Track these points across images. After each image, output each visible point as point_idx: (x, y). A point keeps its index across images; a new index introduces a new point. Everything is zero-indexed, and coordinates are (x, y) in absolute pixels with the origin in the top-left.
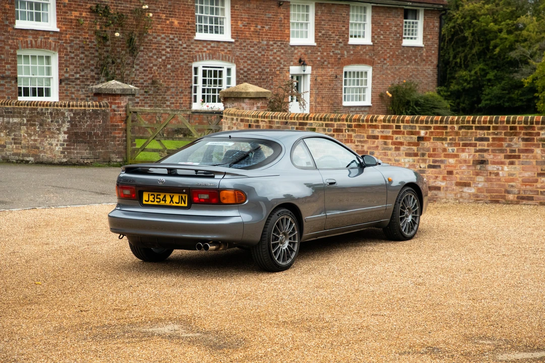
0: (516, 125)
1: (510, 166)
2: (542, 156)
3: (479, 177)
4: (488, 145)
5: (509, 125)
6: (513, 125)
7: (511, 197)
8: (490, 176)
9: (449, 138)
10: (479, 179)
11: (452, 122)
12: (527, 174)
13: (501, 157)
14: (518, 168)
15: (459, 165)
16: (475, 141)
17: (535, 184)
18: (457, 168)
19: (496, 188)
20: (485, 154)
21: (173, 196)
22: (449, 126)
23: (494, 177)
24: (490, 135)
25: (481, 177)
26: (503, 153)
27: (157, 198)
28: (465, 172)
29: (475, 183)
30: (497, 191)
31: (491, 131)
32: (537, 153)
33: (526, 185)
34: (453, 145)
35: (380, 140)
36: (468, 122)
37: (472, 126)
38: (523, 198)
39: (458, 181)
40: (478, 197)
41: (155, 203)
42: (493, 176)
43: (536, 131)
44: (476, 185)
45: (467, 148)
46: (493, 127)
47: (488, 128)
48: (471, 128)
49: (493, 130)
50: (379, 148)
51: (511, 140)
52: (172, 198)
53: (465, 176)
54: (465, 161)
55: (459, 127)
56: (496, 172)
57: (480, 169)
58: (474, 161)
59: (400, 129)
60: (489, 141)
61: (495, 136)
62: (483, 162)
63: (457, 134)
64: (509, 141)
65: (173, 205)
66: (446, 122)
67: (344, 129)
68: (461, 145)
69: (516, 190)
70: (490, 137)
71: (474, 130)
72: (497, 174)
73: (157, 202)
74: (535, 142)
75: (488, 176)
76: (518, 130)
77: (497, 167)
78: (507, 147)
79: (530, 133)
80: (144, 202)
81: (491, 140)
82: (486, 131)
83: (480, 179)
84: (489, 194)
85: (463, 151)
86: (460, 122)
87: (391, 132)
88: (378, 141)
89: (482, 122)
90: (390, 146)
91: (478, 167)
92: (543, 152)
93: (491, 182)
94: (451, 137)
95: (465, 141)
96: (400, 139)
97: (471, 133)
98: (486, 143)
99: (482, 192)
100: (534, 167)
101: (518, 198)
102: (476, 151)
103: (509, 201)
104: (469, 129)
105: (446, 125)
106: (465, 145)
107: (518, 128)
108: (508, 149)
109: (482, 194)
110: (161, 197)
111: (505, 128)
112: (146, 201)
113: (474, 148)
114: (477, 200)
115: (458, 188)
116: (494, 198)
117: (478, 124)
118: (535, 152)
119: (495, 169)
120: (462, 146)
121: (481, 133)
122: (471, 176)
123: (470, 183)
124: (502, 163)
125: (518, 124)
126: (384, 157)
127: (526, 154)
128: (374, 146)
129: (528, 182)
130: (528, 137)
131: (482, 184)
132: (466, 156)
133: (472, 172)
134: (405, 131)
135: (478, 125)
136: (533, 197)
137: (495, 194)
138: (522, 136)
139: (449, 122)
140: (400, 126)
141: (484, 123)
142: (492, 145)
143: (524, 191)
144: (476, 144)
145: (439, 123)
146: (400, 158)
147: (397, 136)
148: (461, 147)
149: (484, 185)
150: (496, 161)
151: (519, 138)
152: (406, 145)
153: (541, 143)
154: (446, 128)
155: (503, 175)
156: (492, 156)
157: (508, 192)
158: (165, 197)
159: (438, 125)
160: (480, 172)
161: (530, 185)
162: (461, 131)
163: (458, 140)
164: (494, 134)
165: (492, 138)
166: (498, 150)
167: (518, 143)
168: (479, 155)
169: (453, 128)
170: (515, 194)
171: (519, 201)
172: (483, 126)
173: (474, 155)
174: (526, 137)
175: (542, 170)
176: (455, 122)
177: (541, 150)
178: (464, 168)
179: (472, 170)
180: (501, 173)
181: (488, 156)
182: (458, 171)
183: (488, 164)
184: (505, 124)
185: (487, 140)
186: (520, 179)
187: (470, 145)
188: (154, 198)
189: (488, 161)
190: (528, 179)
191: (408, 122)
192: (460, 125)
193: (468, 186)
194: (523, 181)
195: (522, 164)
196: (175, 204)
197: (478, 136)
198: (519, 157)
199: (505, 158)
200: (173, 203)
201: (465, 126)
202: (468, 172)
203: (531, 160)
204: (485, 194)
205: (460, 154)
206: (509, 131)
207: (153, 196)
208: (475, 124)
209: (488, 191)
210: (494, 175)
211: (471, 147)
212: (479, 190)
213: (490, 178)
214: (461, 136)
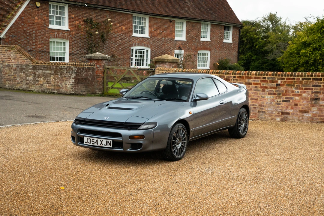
3: (314, 107)
4: (320, 89)
8: (321, 107)
9: (296, 85)
10: (314, 109)
11: (298, 76)
15: (302, 101)
16: (312, 86)
18: (300, 102)
20: (318, 95)
22: (296, 78)
24: (321, 83)
25: (315, 108)
28: (305, 104)
29: (311, 111)
31: (323, 81)
34: (298, 89)
35: (253, 85)
36: (308, 76)
37: (311, 78)
39: (301, 109)
40: (313, 119)
44: (312, 112)
45: (307, 91)
48: (310, 79)
50: (252, 90)
53: (305, 107)
54: (306, 98)
55: (302, 78)
57: (315, 103)
58: (311, 98)
59: (266, 79)
60: (321, 87)
62: (317, 99)
63: (301, 82)
66: (295, 76)
67: (231, 78)
68: (303, 89)
71: (312, 81)
75: (319, 107)
81: (322, 86)
82: (319, 81)
83: (315, 109)
84: (320, 118)
85: (305, 92)
86: (303, 76)
87: (260, 81)
88: (252, 86)
89: (317, 76)
90: (259, 89)
91: (314, 102)
94: (297, 84)
95: (306, 86)
96: (265, 85)
97: (310, 82)
98: (319, 88)
102: (313, 93)
104: (308, 80)
105: (294, 77)
106: (306, 89)
109: (316, 117)
113: (311, 91)
114: (312, 121)
115: (300, 114)
117: (314, 77)
120: (304, 90)
121: (316, 82)
122: (309, 107)
123: (308, 111)
126: (255, 95)
128: (249, 88)
131: (316, 111)
132: (306, 96)
133: (309, 104)
134: (269, 80)
137: (323, 118)
139: (296, 76)
140: (265, 78)
141: (318, 77)
142: (323, 89)
144: (313, 88)
145: (290, 76)
146: (265, 96)
147: (263, 83)
149: (317, 112)
152: (269, 89)
154: (294, 79)
156: (322, 96)
159: (290, 77)
160: (315, 105)
162: (303, 81)
163: (302, 86)
168: (314, 95)
169: (298, 79)
172: (318, 78)
173: (311, 95)
176: (300, 76)
178: (305, 102)
179: (310, 103)
182: (301, 104)
183: (320, 100)
185: (320, 86)
187: (309, 89)
189: (320, 98)
191: (270, 75)
192: (303, 78)
193: (307, 113)
197: (314, 84)
201: (306, 78)
202: (307, 105)
204: (318, 117)
205: (302, 94)
208: (312, 77)
209: (319, 116)
210: (323, 107)
211: (309, 90)
212: (314, 115)
213: (321, 109)
214: (303, 84)
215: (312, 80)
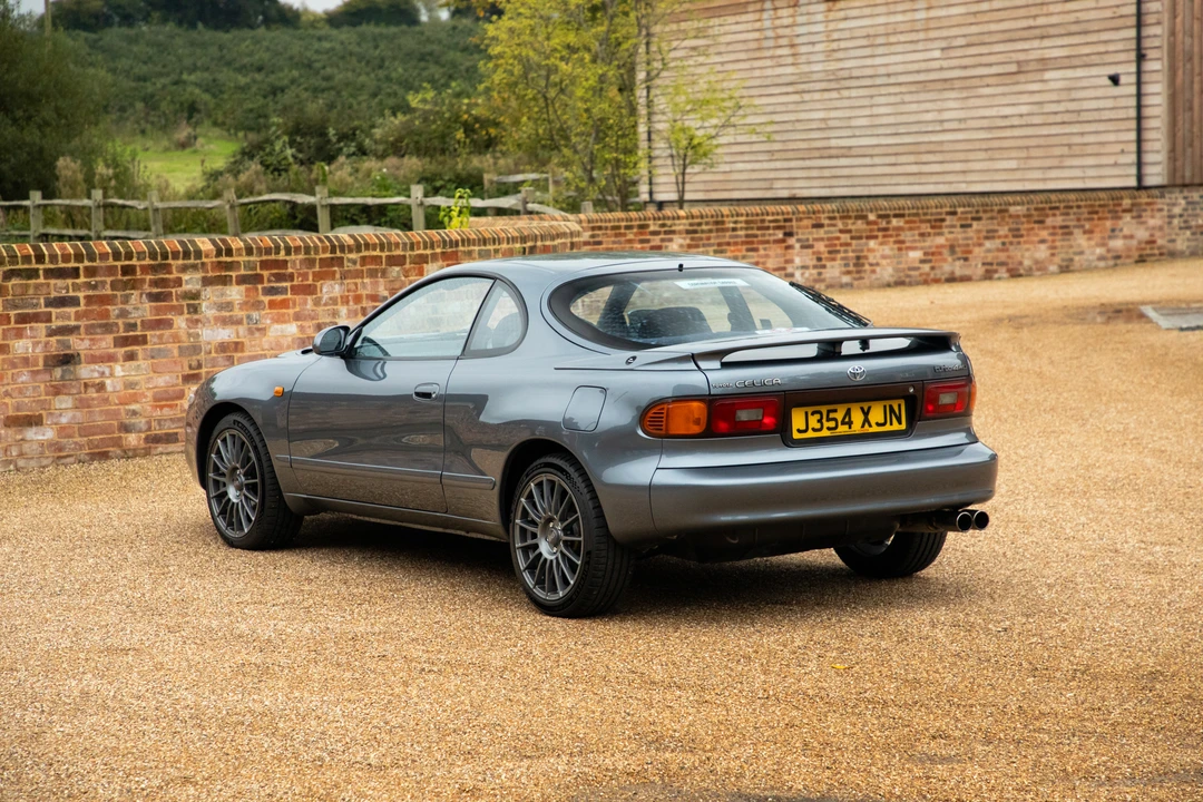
0: (134, 262)
1: (128, 364)
2: (189, 335)
3: (61, 397)
4: (78, 316)
5: (118, 264)
6: (127, 263)
7: (132, 439)
8: (85, 392)
10: (61, 402)
12: (162, 381)
13: (106, 343)
14: (143, 366)
15: (10, 373)
16: (46, 306)
17: (178, 402)
18: (5, 381)
19: (100, 420)
20: (72, 339)
21: (869, 408)
23: (95, 395)
24: (79, 290)
25: (66, 397)
26: (111, 332)
27: (828, 420)
28: (27, 388)
29: (52, 414)
30: (104, 430)
31: (82, 279)
32: (179, 328)
33: (162, 407)
36: (27, 258)
37: (37, 270)
38: (157, 440)
39: (11, 413)
40: (60, 450)
41: (825, 433)
42: (93, 393)
43: (175, 275)
44: (55, 421)
45: (28, 325)
46: (86, 268)
47: (75, 273)
48: (33, 274)
49: (85, 277)
51: (126, 300)
52: (866, 414)
53: (26, 400)
54: (26, 361)
55: (4, 272)
56: (97, 381)
57: (62, 378)
58: (46, 358)
60: (79, 304)
61: (91, 293)
62: (67, 360)
63: (1, 290)
64: (122, 303)
65: (871, 430)
68: (13, 320)
69: (141, 422)
70: (81, 295)
71: (42, 280)
72: (101, 387)
73: (829, 429)
74: (175, 303)
75: (80, 393)
76: (139, 275)
77: (101, 370)
78: (118, 317)
79: (163, 279)
80: (796, 436)
81: (82, 302)
82: (70, 281)
83: (64, 402)
84: (86, 439)
85: (19, 334)
86: (7, 259)
89: (60, 258)
91: (58, 372)
92: (191, 325)
93: (89, 407)
95: (22, 308)
97: (37, 287)
98: (71, 310)
99: (70, 437)
100: (175, 362)
101: (147, 439)
102: (51, 333)
103: (129, 450)
104: (29, 278)
106: (23, 319)
107: (138, 269)
108: (120, 322)
109: (71, 440)
110: (839, 416)
111: (111, 270)
112: (799, 431)
113: (44, 325)
114: (59, 458)
115: (11, 432)
116: (97, 447)
117: (51, 262)
118: (175, 326)
119: (96, 375)
120: (16, 322)
121: (59, 287)
122: (42, 398)
123: (40, 416)
124: (111, 358)
125: (139, 259)
127: (158, 333)
129: (167, 400)
130: (159, 290)
131: (70, 414)
132: (27, 349)
133: (42, 386)
135: (52, 266)
136: (176, 434)
137: (98, 437)
138: (147, 288)
141: (64, 261)
142: (85, 315)
143: (159, 421)
144: (50, 313)
148: (13, 325)
149: (74, 417)
150: (97, 353)
151: (141, 296)
153: (184, 303)
155: (114, 387)
156: (87, 343)
157: (126, 428)
158: (848, 412)
160: (64, 386)
161: (170, 406)
162: (10, 284)
163: (5, 308)
164: (89, 286)
165: (86, 297)
166: (101, 326)
167: (140, 307)
168: (58, 341)
170: (140, 431)
171: (150, 448)
172: (64, 269)
173: (47, 343)
174: (155, 290)
175: (190, 367)
177: (187, 320)
178: (24, 378)
179: (45, 382)
180: (108, 382)
181: (79, 344)
182: (9, 388)
183: (80, 363)
184: (111, 262)
185: (74, 302)
186: (149, 394)
187: (36, 318)
188: (820, 421)
189: (79, 354)
190: (166, 392)
192: (5, 269)
193: (37, 424)
194: (156, 399)
195: (153, 357)
196: (875, 429)
197: (54, 294)
198: (143, 340)
199: (115, 346)
200: (870, 426)
201: (20, 270)
202: (34, 388)
203: (169, 346)
204: (78, 439)
205: (11, 343)
206: (120, 277)
207: (817, 417)
208: (43, 263)
209: (85, 431)
210: (94, 390)
211: (36, 322)
212: (63, 431)
213: (87, 399)
214: (9, 297)
215: (45, 278)
